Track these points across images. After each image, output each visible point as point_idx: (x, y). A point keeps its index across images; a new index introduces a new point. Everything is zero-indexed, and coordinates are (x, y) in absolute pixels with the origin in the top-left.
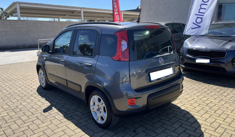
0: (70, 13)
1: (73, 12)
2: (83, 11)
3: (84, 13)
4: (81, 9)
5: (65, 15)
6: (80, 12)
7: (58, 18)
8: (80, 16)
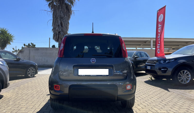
0: (143, 43)
1: (145, 42)
2: (153, 41)
3: (153, 42)
4: (151, 39)
5: (140, 45)
6: (150, 42)
7: (136, 47)
8: (150, 45)
